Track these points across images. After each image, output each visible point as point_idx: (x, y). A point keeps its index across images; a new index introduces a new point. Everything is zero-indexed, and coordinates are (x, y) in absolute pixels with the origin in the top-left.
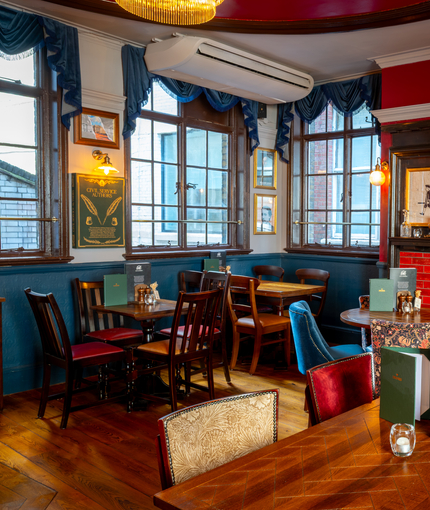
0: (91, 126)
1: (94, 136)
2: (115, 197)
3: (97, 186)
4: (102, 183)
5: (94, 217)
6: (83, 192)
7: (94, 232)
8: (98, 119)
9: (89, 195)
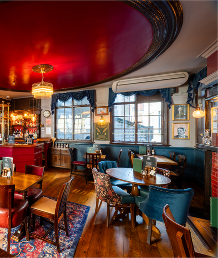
0: (99, 111)
1: (101, 113)
2: (105, 128)
3: (100, 125)
4: (102, 124)
5: (99, 133)
6: (96, 127)
7: (99, 136)
8: (102, 109)
9: (98, 128)
